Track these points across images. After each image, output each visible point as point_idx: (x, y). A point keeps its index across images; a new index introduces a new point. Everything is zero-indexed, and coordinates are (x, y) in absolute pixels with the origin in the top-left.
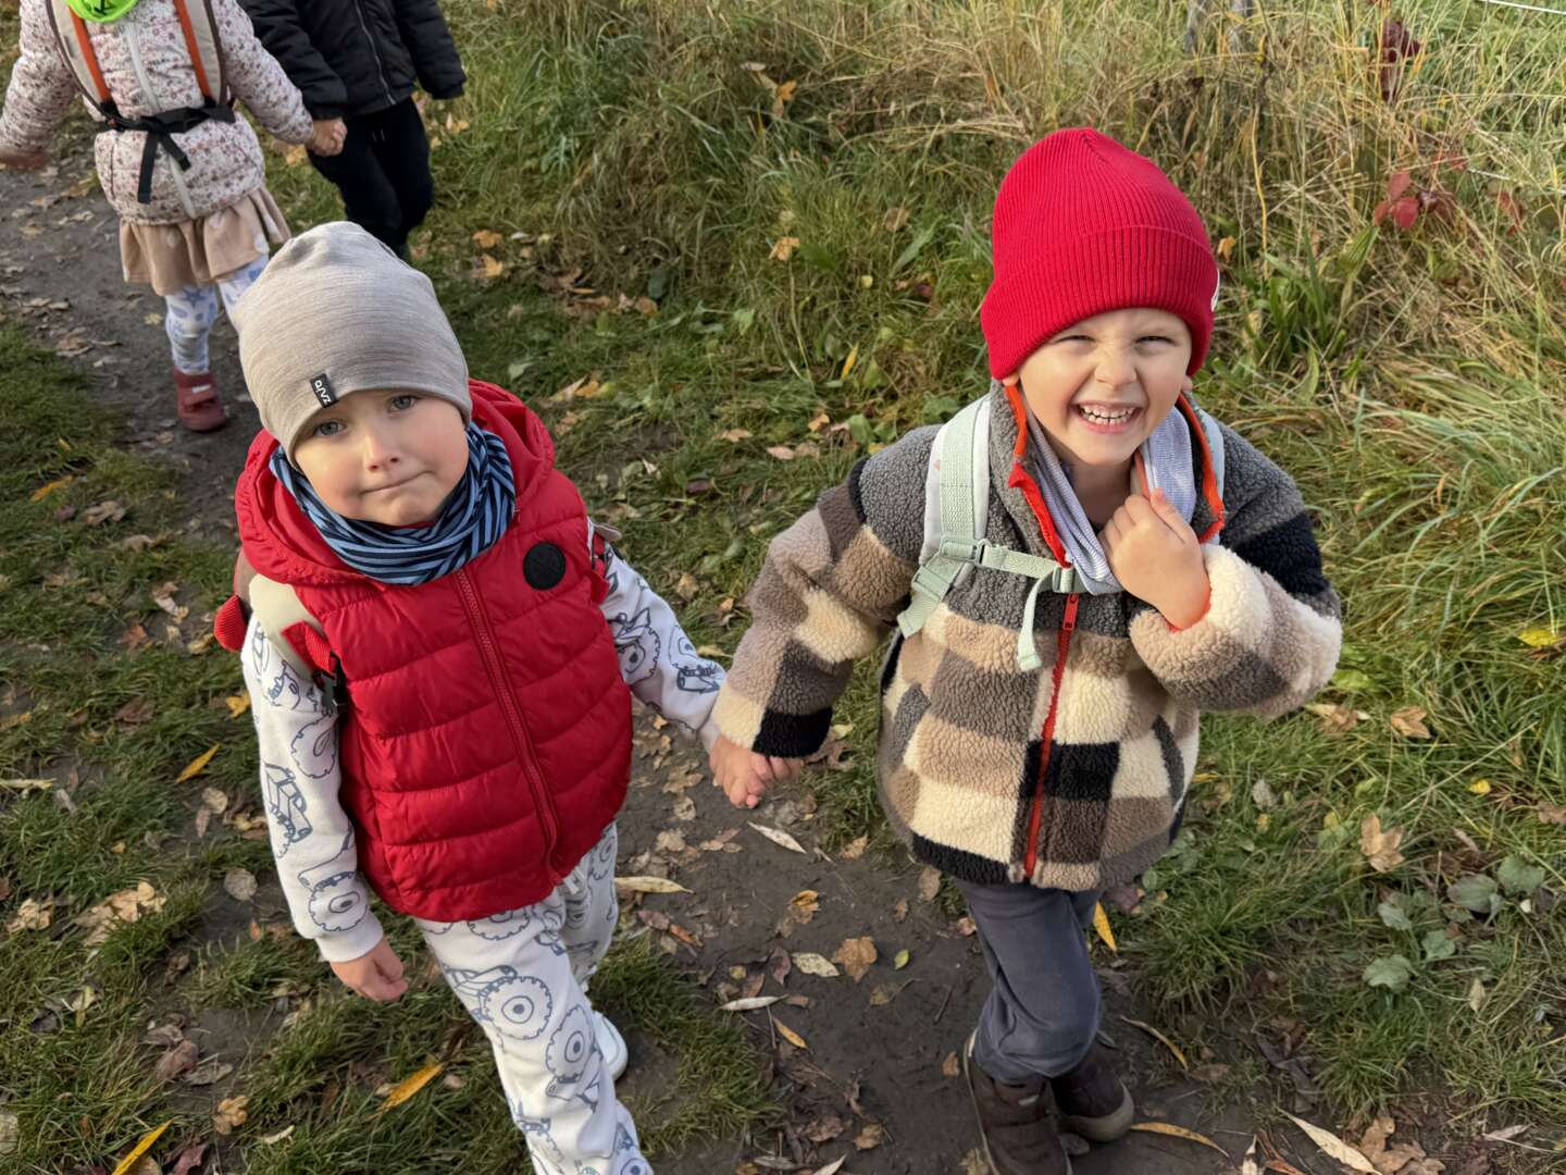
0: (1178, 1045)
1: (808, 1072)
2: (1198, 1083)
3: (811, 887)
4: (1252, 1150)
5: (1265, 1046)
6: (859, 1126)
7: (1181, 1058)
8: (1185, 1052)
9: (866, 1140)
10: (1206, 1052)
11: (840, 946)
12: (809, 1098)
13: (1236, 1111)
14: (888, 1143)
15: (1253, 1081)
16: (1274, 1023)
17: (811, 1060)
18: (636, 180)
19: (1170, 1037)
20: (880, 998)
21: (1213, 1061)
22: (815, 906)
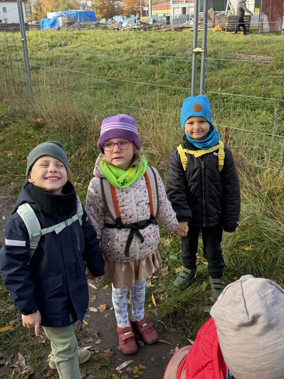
0: (166, 325)
1: (88, 330)
2: (169, 332)
3: (95, 295)
4: (178, 345)
5: (184, 325)
6: (97, 339)
7: (166, 327)
8: (167, 326)
9: (97, 342)
10: (171, 326)
11: (99, 306)
12: (87, 334)
13: (176, 337)
14: (102, 343)
15: (180, 332)
16: (186, 320)
17: (89, 327)
18: (81, 160)
19: (165, 323)
20: (106, 316)
21: (173, 328)
22: (95, 298)
